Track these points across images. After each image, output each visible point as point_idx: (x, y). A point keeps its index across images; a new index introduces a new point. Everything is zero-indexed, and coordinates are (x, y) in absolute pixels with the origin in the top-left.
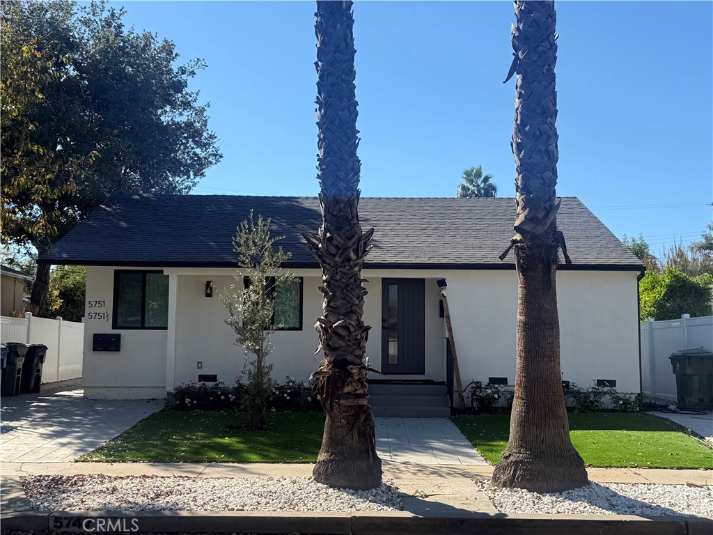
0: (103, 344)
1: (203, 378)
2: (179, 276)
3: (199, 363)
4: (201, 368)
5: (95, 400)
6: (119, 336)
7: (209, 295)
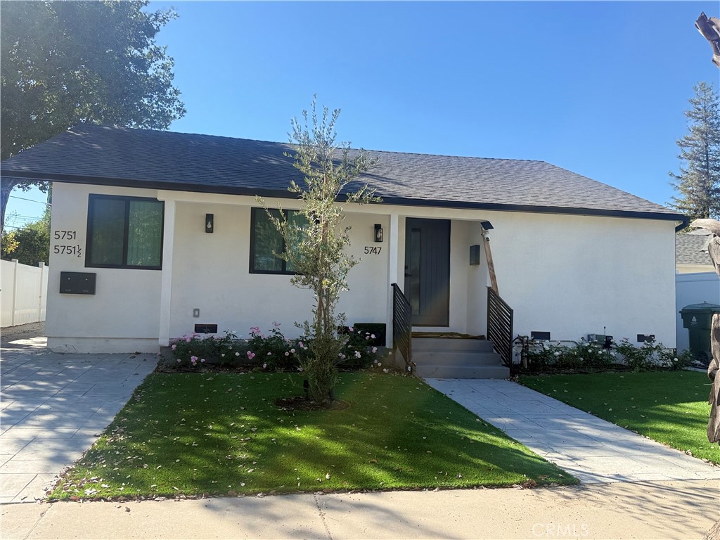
0: (73, 284)
1: (199, 329)
2: (176, 202)
3: (195, 310)
4: (198, 316)
5: (63, 354)
6: (94, 275)
7: (210, 231)
